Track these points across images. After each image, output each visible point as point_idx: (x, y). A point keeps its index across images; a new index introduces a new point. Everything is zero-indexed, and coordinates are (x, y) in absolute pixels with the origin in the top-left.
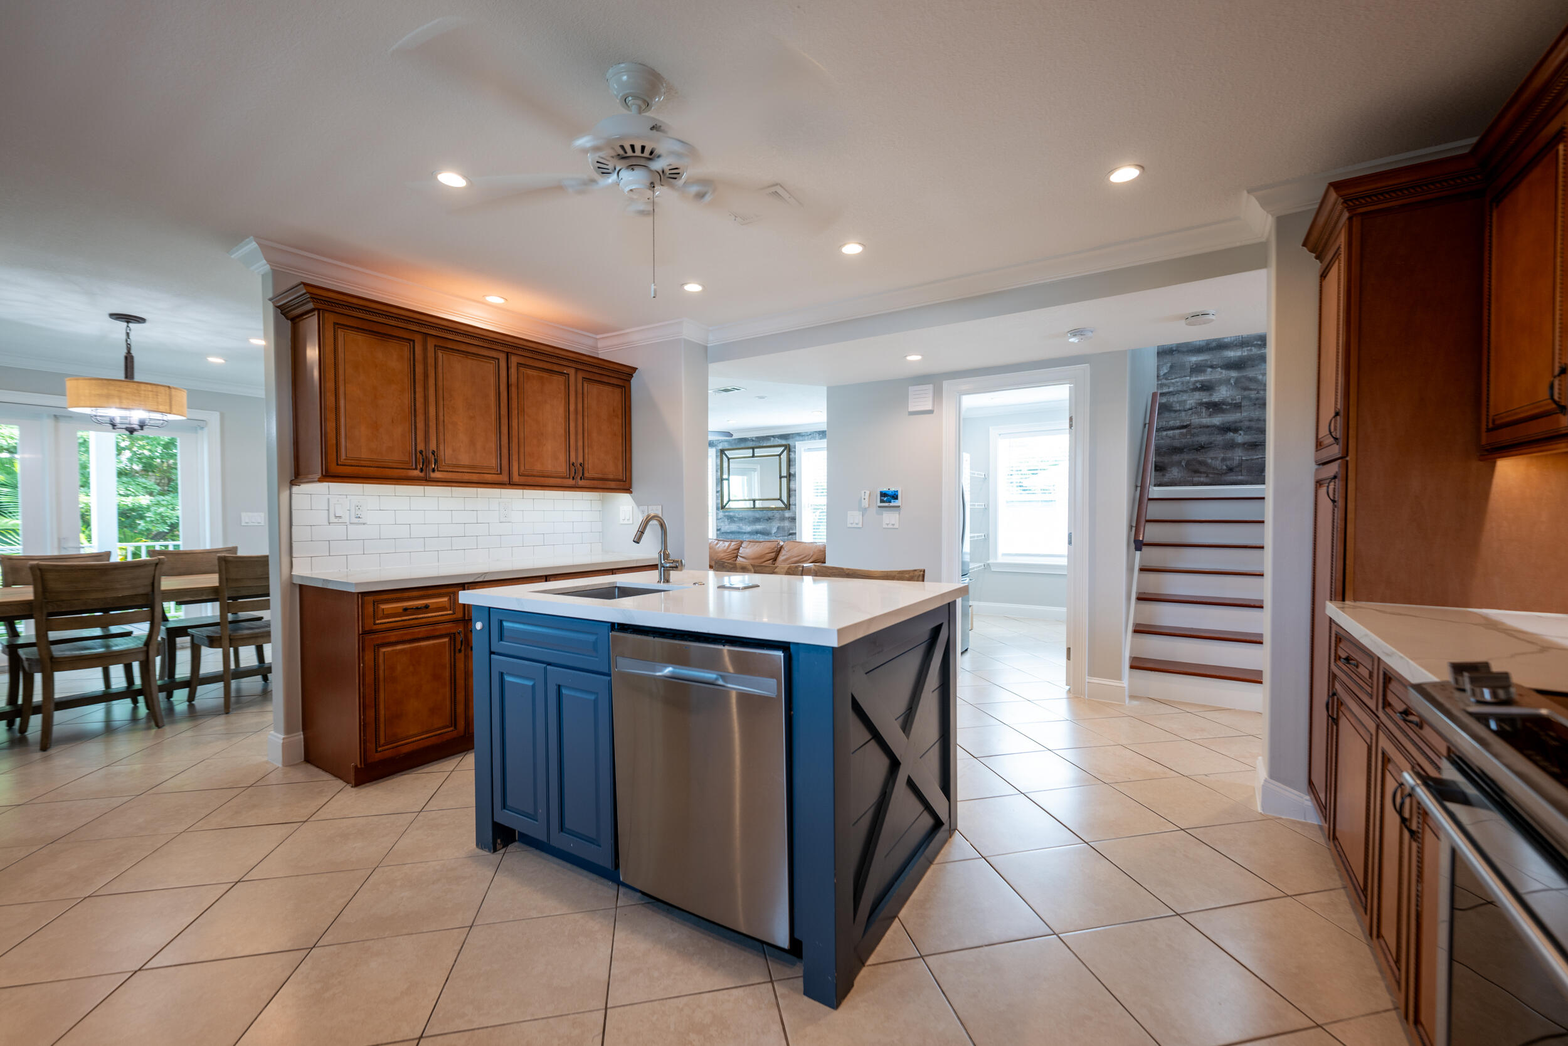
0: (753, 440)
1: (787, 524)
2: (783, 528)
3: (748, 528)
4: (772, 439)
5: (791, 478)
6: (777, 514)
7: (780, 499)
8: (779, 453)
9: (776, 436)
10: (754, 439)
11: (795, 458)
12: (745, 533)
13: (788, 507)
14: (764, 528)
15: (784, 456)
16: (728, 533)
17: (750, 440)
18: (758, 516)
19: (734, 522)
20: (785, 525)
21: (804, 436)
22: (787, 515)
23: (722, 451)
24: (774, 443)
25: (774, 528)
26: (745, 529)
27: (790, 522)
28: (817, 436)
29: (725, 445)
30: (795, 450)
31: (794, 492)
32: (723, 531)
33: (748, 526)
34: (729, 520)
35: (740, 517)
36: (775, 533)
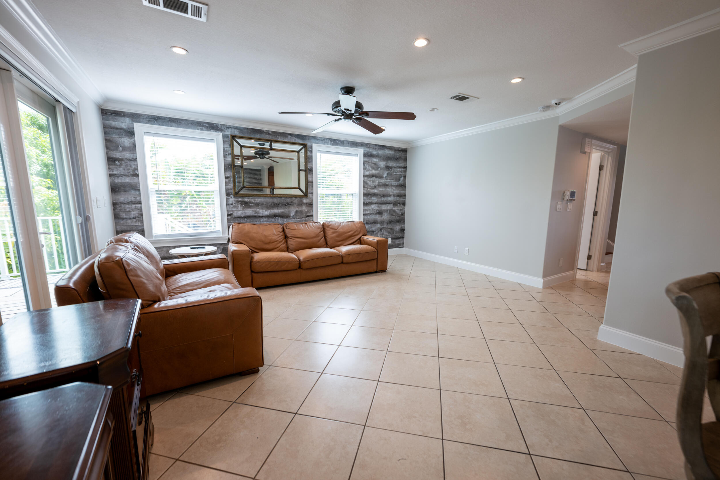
0: (269, 134)
1: (304, 208)
2: (301, 212)
3: (266, 213)
4: (289, 136)
5: (308, 171)
6: (296, 201)
7: (299, 188)
8: (298, 150)
9: (293, 134)
10: (270, 133)
11: (312, 157)
12: (262, 217)
13: (306, 195)
14: (283, 212)
15: (302, 154)
16: (241, 218)
17: (265, 133)
18: (276, 202)
19: (250, 207)
20: (303, 209)
21: (319, 140)
22: (305, 201)
23: (234, 137)
24: (293, 141)
25: (293, 212)
26: (263, 213)
27: (308, 206)
28: (330, 142)
29: (236, 132)
30: (311, 150)
31: (311, 184)
32: (236, 216)
33: (266, 211)
34: (243, 206)
35: (256, 203)
36: (293, 216)
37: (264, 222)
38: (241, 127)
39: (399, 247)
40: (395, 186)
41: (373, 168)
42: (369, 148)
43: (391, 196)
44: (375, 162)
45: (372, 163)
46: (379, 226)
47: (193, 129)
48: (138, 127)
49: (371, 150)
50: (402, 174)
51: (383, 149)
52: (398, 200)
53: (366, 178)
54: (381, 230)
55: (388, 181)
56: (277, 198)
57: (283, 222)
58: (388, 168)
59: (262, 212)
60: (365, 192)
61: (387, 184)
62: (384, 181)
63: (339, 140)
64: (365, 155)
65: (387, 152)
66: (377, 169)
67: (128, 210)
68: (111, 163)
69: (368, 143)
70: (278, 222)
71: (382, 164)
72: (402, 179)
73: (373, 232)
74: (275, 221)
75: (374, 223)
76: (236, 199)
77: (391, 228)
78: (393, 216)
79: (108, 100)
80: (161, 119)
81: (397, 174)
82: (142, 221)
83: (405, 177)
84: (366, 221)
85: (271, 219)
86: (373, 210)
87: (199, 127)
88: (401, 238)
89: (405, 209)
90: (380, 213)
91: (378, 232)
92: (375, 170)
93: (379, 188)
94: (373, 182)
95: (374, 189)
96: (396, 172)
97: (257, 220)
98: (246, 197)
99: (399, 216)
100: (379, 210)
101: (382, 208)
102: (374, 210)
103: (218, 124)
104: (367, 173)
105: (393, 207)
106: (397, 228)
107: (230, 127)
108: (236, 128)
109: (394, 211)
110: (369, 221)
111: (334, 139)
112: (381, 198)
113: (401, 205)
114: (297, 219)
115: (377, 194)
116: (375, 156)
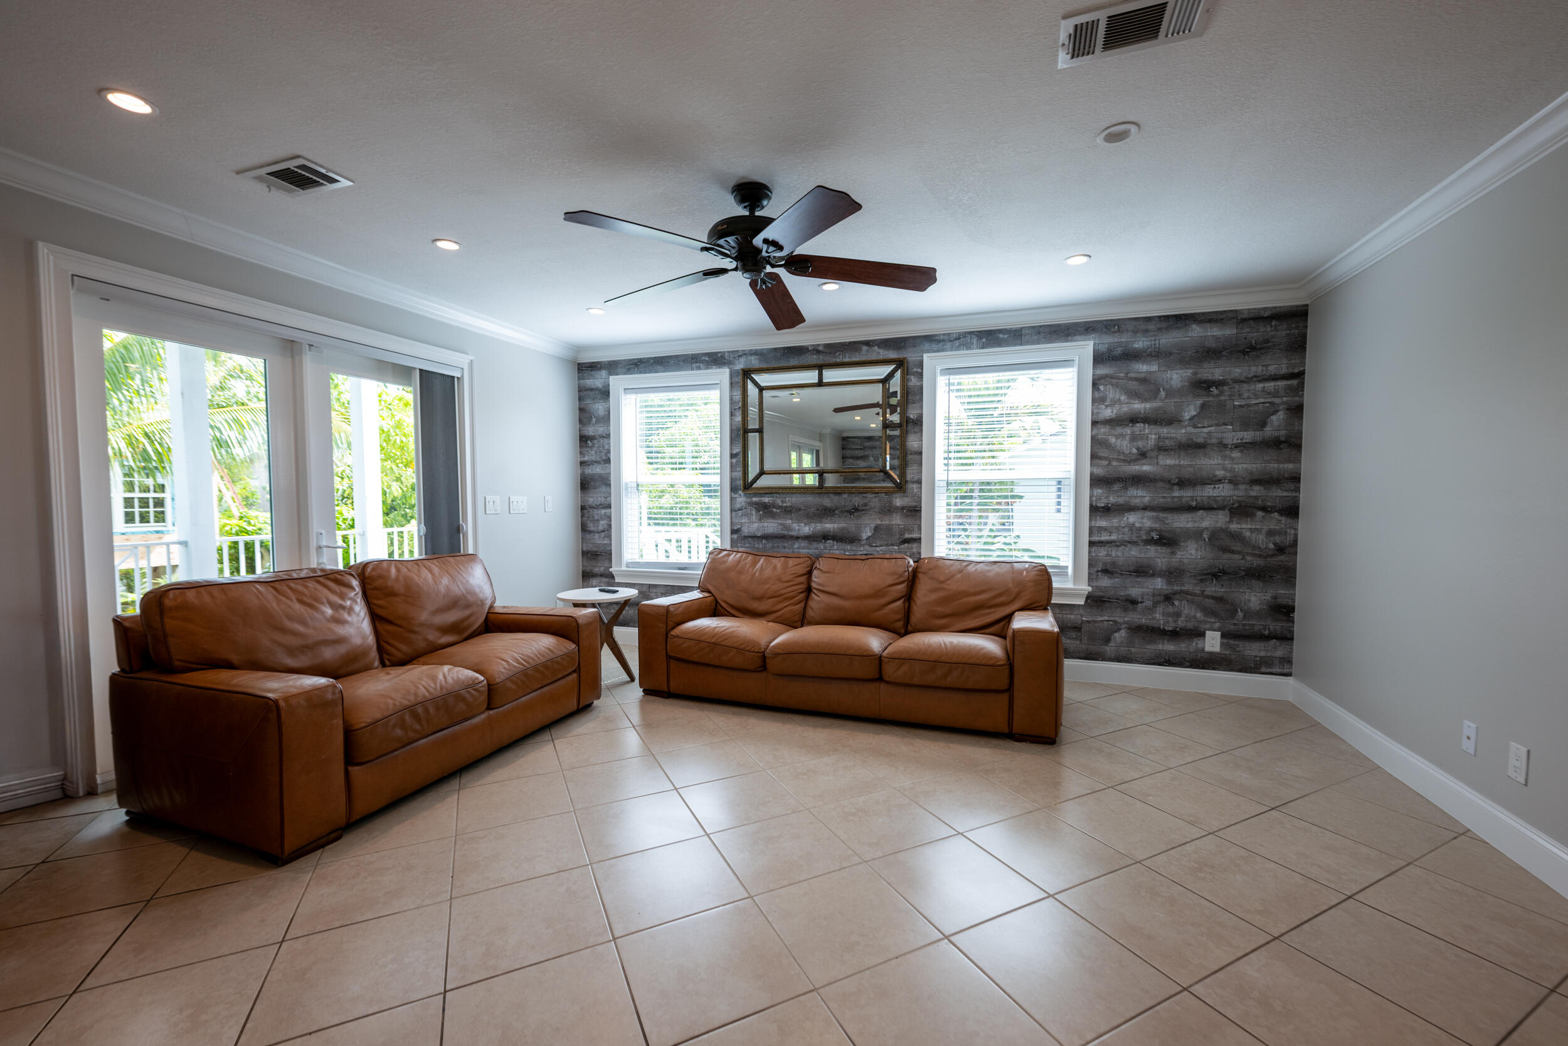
0: (818, 352)
1: (897, 520)
2: (889, 529)
3: (806, 530)
4: (865, 348)
5: (908, 427)
6: (875, 502)
7: (884, 470)
8: (884, 376)
9: (874, 341)
10: (821, 348)
11: (921, 388)
12: (797, 538)
13: (900, 486)
14: (843, 529)
15: (895, 384)
16: (756, 539)
17: (811, 350)
18: (829, 505)
19: (773, 516)
20: (893, 523)
21: (943, 341)
22: (898, 501)
23: (747, 374)
24: (873, 357)
25: (868, 529)
26: (799, 530)
27: (907, 516)
28: (975, 341)
29: (753, 362)
30: (919, 370)
31: (917, 457)
32: (746, 535)
33: (805, 524)
34: (761, 512)
35: (786, 507)
36: (868, 538)
37: (801, 550)
38: (764, 349)
39: (1263, 670)
40: (1241, 446)
41: (1134, 395)
42: (1117, 334)
43: (1220, 481)
44: (1142, 375)
45: (1131, 379)
46: (1159, 583)
47: (686, 370)
48: (616, 383)
49: (1124, 338)
50: (1277, 401)
51: (1178, 328)
52: (1256, 498)
53: (1103, 430)
54: (1168, 598)
55: (1205, 430)
56: (831, 495)
57: (843, 552)
58: (1202, 386)
59: (797, 528)
60: (1099, 471)
61: (1200, 440)
62: (1184, 431)
63: (1006, 329)
64: (1099, 359)
65: (1196, 332)
66: (1155, 394)
67: (596, 517)
68: (583, 444)
69: (1112, 320)
70: (831, 551)
71: (1177, 377)
72: (1277, 419)
73: (1134, 602)
74: (825, 548)
75: (1135, 572)
76: (749, 498)
77: (1220, 594)
78: (1227, 556)
80: (644, 362)
81: (1249, 405)
82: (609, 537)
83: (1297, 410)
84: (1105, 564)
85: (815, 545)
86: (1131, 530)
87: (694, 365)
88: (1276, 638)
89: (1296, 529)
90: (1167, 540)
91: (1156, 604)
92: (1143, 399)
93: (1160, 457)
94: (1134, 438)
95: (1136, 460)
96: (1246, 395)
97: (786, 545)
98: (767, 493)
99: (1260, 556)
100: (1160, 532)
101: (1177, 525)
102: (1140, 529)
103: (724, 352)
104: (1107, 413)
105: (1231, 521)
106: (1254, 597)
107: (745, 354)
108: (755, 353)
109: (1237, 537)
110: (1114, 564)
111: (991, 331)
112: (1171, 489)
113: (1276, 515)
114: (877, 546)
115: (1151, 476)
116: (1144, 354)
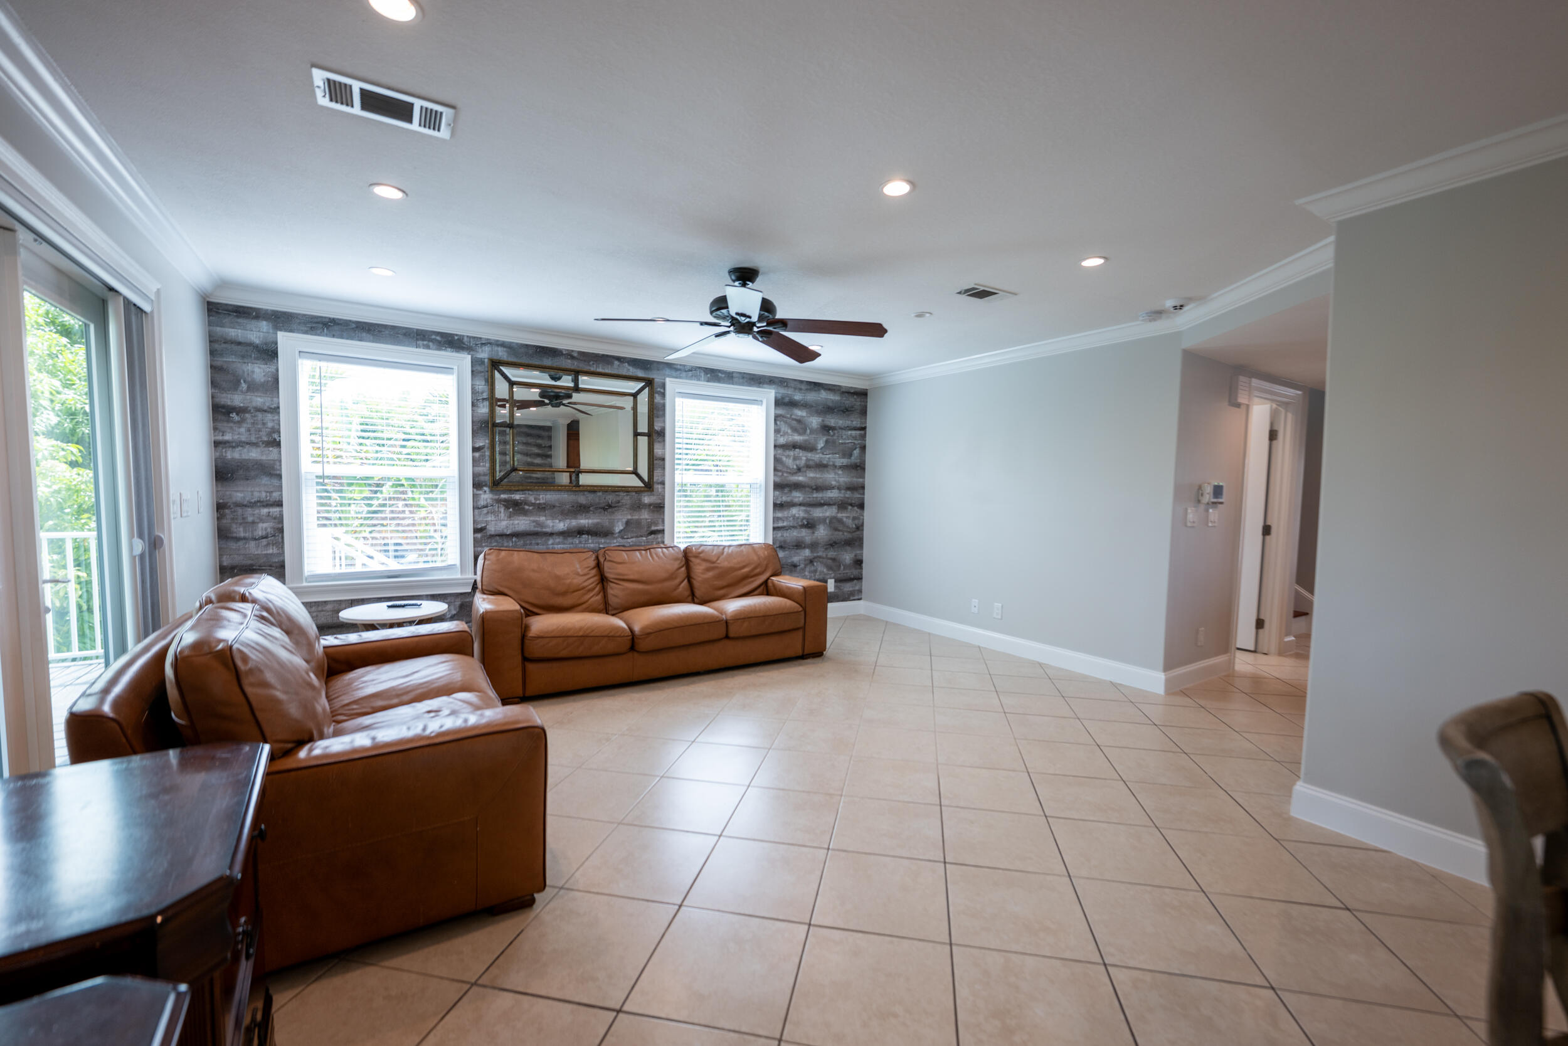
0: (573, 357)
1: (645, 515)
2: (638, 523)
3: (561, 526)
4: (616, 363)
5: (655, 437)
6: (626, 499)
7: (635, 472)
8: (634, 391)
9: (624, 358)
10: (575, 355)
11: (664, 405)
12: (551, 534)
13: (649, 486)
14: (597, 524)
15: (644, 397)
16: (504, 537)
17: (565, 355)
18: (584, 502)
19: (525, 513)
20: (642, 517)
21: (680, 370)
22: (647, 499)
23: (495, 364)
24: (624, 372)
25: (620, 524)
26: (553, 526)
27: (653, 511)
28: (702, 374)
29: (500, 354)
30: (662, 390)
31: (662, 462)
32: (493, 533)
33: (560, 521)
34: (511, 510)
35: (539, 504)
36: (620, 532)
37: (556, 546)
38: (513, 343)
39: (852, 598)
40: (842, 467)
41: (795, 430)
42: (786, 388)
43: (833, 488)
44: (798, 418)
45: (793, 419)
46: (807, 552)
47: (408, 346)
48: (287, 341)
49: (790, 392)
50: (856, 442)
51: (815, 390)
52: (848, 498)
53: (780, 451)
54: (811, 562)
55: (828, 456)
56: (586, 493)
57: (597, 545)
58: (826, 429)
59: (551, 524)
60: (778, 480)
61: (825, 462)
62: (818, 456)
63: (723, 370)
64: (778, 403)
65: (824, 395)
66: (804, 432)
67: (250, 519)
68: (220, 417)
69: (783, 378)
70: (586, 545)
71: (815, 421)
72: (856, 452)
73: (795, 566)
74: (580, 542)
75: (796, 546)
76: (496, 495)
77: (833, 557)
78: (837, 533)
79: (224, 284)
80: (339, 324)
81: (845, 443)
83: (863, 448)
84: (781, 542)
85: (570, 540)
86: (794, 519)
87: (420, 343)
88: (856, 579)
89: (863, 516)
90: (810, 525)
91: (806, 565)
92: (800, 434)
93: (808, 472)
94: (795, 459)
95: (796, 473)
96: (844, 437)
97: (540, 542)
98: (518, 490)
99: (849, 532)
100: (807, 520)
101: (815, 515)
102: (798, 518)
103: (463, 336)
104: (782, 441)
105: (838, 513)
106: (847, 557)
107: (490, 343)
108: (503, 345)
109: (840, 521)
110: (785, 542)
111: (713, 369)
112: (812, 492)
113: (856, 508)
114: (628, 538)
115: (803, 484)
116: (800, 404)
